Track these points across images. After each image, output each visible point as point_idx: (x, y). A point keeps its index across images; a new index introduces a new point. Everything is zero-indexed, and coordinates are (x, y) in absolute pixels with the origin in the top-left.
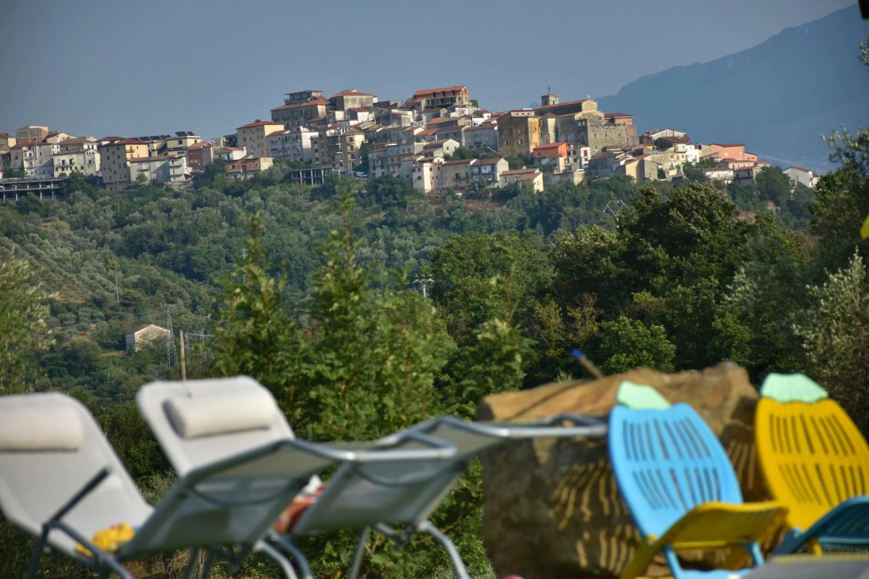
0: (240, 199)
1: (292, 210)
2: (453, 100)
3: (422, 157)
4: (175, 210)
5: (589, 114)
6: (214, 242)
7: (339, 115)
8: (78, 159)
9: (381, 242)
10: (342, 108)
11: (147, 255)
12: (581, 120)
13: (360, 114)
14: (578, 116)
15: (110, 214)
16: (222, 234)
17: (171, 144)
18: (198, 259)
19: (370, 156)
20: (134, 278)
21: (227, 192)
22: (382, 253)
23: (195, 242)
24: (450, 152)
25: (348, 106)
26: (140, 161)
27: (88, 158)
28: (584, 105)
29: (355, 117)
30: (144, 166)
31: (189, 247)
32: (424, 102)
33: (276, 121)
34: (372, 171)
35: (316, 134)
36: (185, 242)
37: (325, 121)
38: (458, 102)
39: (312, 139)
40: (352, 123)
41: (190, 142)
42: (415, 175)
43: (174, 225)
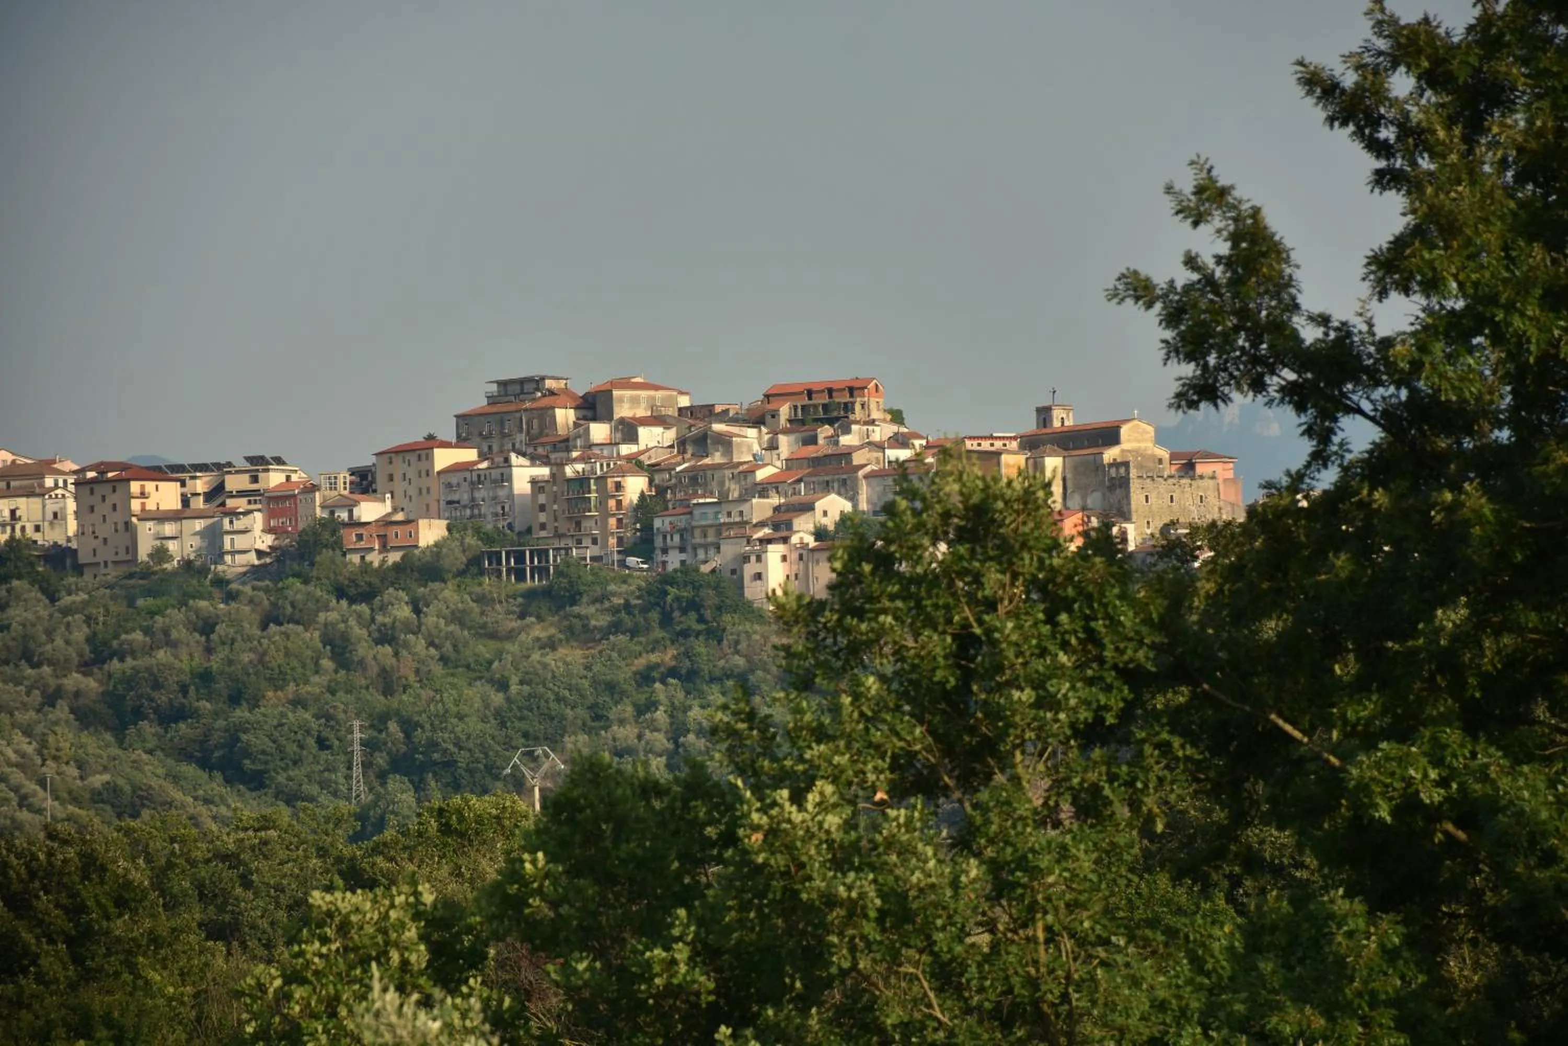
0: (364, 608)
1: (478, 636)
2: (848, 408)
3: (766, 531)
4: (221, 629)
5: (1136, 452)
6: (298, 702)
7: (599, 432)
8: (28, 508)
9: (660, 715)
10: (607, 416)
11: (148, 728)
12: (1115, 464)
13: (643, 432)
14: (1110, 454)
15: (80, 634)
16: (316, 685)
17: (233, 483)
18: (256, 740)
19: (657, 523)
20: (98, 780)
21: (340, 593)
22: (660, 740)
23: (254, 704)
24: (829, 522)
25: (622, 411)
26: (162, 517)
27: (51, 506)
28: (1124, 430)
29: (632, 437)
30: (169, 529)
31: (241, 713)
32: (785, 411)
33: (462, 442)
34: (659, 557)
35: (544, 472)
36: (235, 700)
37: (565, 444)
38: (858, 413)
39: (534, 482)
40: (626, 449)
41: (274, 479)
42: (749, 569)
43: (215, 662)
